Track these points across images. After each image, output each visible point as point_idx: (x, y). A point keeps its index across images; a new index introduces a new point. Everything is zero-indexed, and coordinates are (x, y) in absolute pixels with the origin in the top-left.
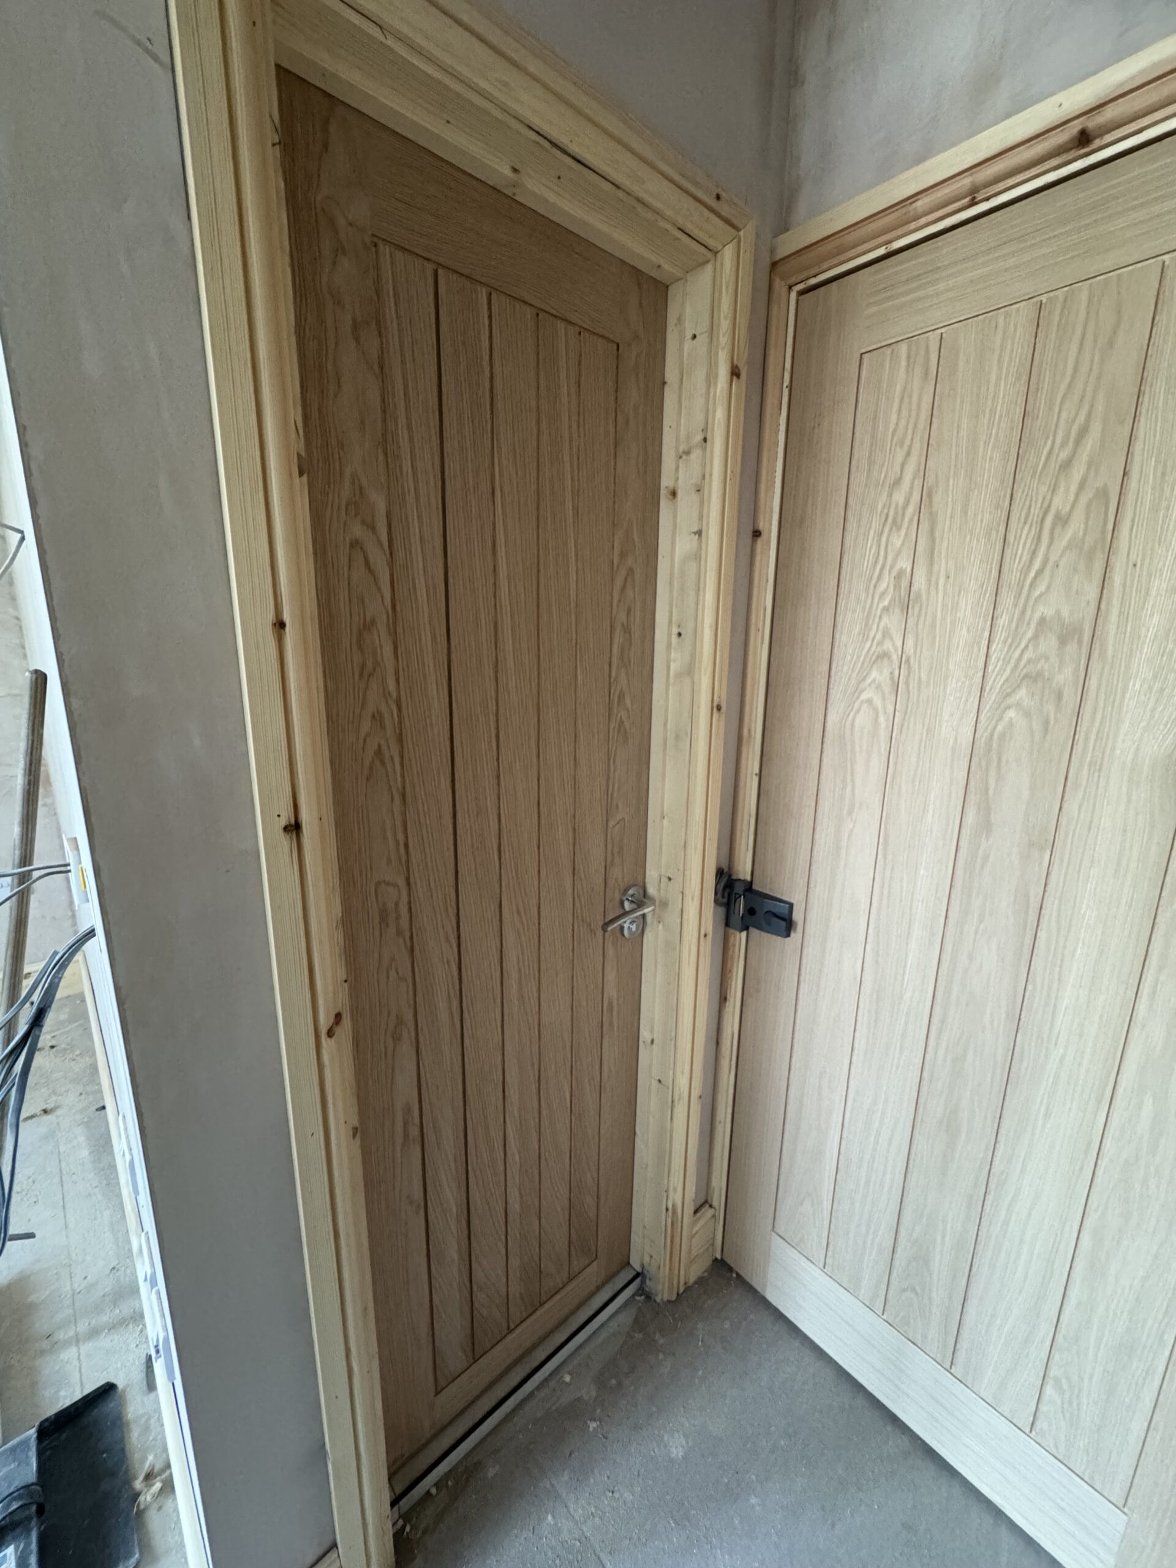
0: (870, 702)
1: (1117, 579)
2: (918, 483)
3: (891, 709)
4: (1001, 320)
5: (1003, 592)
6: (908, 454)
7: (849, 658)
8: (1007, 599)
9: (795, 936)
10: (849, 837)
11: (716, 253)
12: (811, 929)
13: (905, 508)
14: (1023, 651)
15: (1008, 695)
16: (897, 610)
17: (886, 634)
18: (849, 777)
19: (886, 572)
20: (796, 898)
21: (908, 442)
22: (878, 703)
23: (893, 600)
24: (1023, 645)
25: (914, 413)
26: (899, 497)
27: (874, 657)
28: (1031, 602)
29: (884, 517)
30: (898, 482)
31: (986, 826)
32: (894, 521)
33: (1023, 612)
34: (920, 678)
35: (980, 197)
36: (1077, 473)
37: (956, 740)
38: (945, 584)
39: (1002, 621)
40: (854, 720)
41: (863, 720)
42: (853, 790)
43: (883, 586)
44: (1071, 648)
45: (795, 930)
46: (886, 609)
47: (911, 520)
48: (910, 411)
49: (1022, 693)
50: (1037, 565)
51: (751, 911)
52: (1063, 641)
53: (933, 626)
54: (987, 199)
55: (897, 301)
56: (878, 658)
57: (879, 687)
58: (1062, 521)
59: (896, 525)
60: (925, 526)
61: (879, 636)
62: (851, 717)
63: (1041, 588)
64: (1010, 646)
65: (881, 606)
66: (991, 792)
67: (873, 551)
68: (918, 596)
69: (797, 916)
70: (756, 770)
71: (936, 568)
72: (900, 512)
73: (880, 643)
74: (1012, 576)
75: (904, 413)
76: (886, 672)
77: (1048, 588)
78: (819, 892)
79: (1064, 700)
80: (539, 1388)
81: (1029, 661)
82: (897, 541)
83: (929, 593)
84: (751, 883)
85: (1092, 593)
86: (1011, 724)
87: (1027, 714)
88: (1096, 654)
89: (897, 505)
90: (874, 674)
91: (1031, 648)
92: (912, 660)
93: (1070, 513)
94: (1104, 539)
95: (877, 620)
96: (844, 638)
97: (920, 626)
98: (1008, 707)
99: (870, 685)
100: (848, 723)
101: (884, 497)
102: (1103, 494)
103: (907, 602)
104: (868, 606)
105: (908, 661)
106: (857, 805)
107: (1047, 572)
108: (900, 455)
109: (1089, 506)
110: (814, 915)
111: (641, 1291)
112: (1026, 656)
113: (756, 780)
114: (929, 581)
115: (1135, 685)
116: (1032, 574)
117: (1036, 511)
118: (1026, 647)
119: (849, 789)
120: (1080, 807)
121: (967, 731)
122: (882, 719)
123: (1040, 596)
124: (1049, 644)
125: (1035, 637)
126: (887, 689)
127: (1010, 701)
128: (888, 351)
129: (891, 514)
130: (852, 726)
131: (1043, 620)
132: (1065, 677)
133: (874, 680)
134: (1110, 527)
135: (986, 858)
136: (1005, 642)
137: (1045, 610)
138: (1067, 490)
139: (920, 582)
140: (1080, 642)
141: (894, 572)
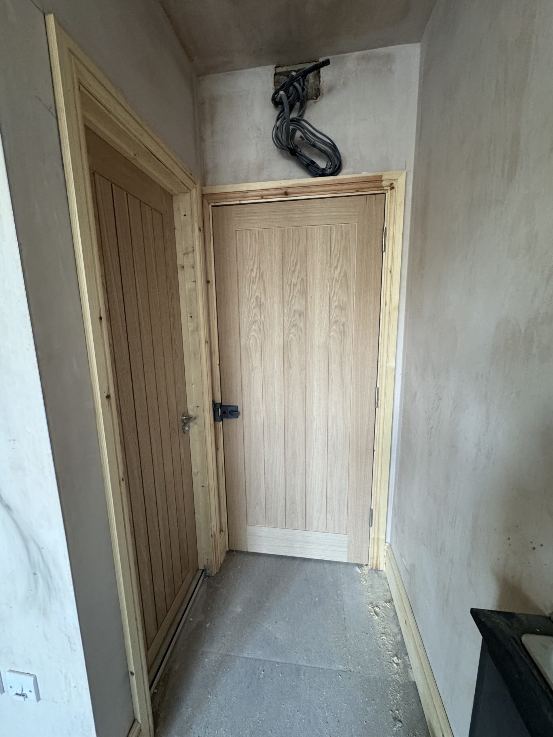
0: (253, 335)
1: (309, 300)
2: (258, 272)
3: (260, 337)
4: (273, 231)
5: (285, 303)
6: (254, 263)
7: (245, 323)
8: (286, 305)
9: (240, 417)
10: (253, 378)
11: (190, 190)
12: (246, 413)
13: (255, 278)
14: (291, 319)
15: (290, 330)
16: (258, 308)
17: (255, 315)
18: (250, 360)
19: (253, 297)
20: (238, 404)
21: (253, 259)
22: (256, 336)
23: (256, 305)
24: (291, 317)
25: (254, 251)
26: (253, 275)
27: (253, 322)
28: (291, 306)
29: (250, 280)
30: (252, 270)
31: (290, 367)
32: (253, 281)
33: (290, 308)
34: (267, 328)
35: (264, 197)
36: (297, 273)
37: (279, 344)
38: (270, 300)
39: (286, 311)
40: (249, 342)
41: (252, 341)
42: (252, 364)
43: (252, 301)
44: (302, 317)
45: (240, 415)
46: (254, 307)
47: (258, 282)
48: (253, 251)
49: (293, 329)
50: (291, 296)
51: (224, 413)
52: (300, 316)
53: (268, 312)
54: (266, 199)
55: (244, 218)
56: (254, 322)
57: (255, 331)
58: (295, 285)
59: (254, 282)
60: (262, 283)
61: (253, 316)
62: (248, 341)
63: (293, 302)
64: (288, 317)
65: (253, 307)
66: (290, 358)
67: (248, 290)
68: (263, 304)
69: (240, 410)
70: (218, 363)
71: (267, 296)
72: (254, 279)
73: (254, 318)
74: (286, 298)
75: (251, 251)
76: (257, 326)
77: (295, 302)
78: (246, 400)
79: (302, 330)
80: (181, 630)
81: (293, 321)
82: (255, 287)
83: (266, 302)
84: (221, 403)
85: (304, 303)
86: (292, 339)
87: (295, 335)
88: (307, 319)
89: (253, 277)
90: (254, 327)
91: (293, 317)
92: (264, 322)
93: (297, 283)
94: (304, 290)
95: (252, 310)
96: (243, 317)
97: (265, 312)
98: (290, 334)
99: (253, 330)
100: (248, 343)
101: (249, 274)
102: (302, 279)
103: (260, 305)
104: (249, 306)
105: (263, 323)
106: (254, 368)
107: (294, 298)
108: (252, 262)
109: (300, 283)
110: (245, 408)
111: (206, 576)
112: (292, 320)
113: (218, 366)
114: (265, 299)
115: (316, 326)
116: (291, 299)
117: (289, 283)
118: (292, 318)
119: (251, 363)
120: (310, 358)
121: (282, 341)
122: (258, 341)
123: (293, 304)
124: (297, 316)
125: (294, 315)
126: (258, 331)
127: (291, 332)
128: (244, 232)
129: (252, 279)
130: (249, 343)
131: (295, 310)
132: (302, 325)
133: (254, 329)
134: (305, 287)
135: (291, 376)
136: (287, 316)
137: (295, 308)
138: (295, 277)
139: (263, 300)
140: (303, 316)
141: (255, 297)
